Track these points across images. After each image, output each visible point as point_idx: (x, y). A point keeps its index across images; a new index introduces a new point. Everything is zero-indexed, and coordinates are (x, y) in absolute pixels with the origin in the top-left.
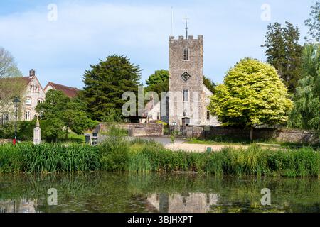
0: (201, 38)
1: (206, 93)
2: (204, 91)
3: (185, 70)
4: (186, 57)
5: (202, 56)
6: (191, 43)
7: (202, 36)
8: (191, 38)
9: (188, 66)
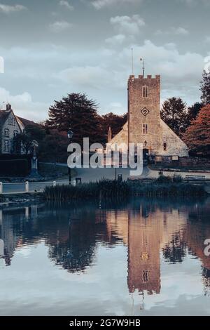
0: (158, 77)
1: (164, 126)
2: (161, 125)
3: (144, 106)
4: (145, 94)
5: (159, 93)
6: (150, 81)
7: (159, 76)
8: (149, 77)
9: (147, 102)
